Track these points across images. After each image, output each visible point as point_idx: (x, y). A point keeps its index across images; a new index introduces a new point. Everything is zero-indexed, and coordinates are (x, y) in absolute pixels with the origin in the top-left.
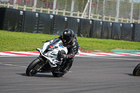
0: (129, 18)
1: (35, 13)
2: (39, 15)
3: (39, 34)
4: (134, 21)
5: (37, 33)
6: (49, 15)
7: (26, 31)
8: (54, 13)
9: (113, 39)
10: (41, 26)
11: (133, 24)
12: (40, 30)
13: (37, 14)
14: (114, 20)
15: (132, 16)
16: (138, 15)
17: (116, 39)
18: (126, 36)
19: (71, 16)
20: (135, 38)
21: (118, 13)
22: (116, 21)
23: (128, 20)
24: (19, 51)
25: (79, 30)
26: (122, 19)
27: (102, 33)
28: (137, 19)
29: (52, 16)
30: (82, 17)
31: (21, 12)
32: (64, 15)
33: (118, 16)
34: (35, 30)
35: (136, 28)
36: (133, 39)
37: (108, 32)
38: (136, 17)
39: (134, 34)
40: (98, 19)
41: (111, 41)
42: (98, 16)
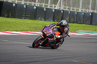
0: (89, 9)
1: (24, 5)
2: (26, 6)
3: (26, 20)
4: (92, 11)
5: (25, 19)
6: (33, 6)
7: (17, 18)
8: (36, 5)
9: (78, 23)
10: (28, 14)
11: (91, 13)
12: (27, 17)
13: (25, 6)
14: (78, 10)
15: (90, 8)
16: (95, 7)
17: (80, 24)
18: (86, 21)
19: (49, 7)
20: (93, 23)
21: (81, 6)
22: (80, 11)
23: (88, 10)
24: (12, 31)
25: (54, 17)
26: (84, 10)
27: (70, 19)
28: (94, 10)
29: (35, 7)
30: (56, 8)
31: (14, 4)
32: (43, 7)
33: (81, 8)
34: (23, 17)
35: (93, 16)
36: (91, 24)
37: (74, 19)
38: (93, 8)
39: (91, 20)
40: (67, 10)
41: (76, 24)
42: (67, 7)
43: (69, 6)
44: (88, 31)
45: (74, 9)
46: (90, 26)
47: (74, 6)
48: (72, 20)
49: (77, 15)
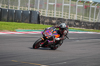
4: (31, 9)
9: (16, 22)
11: (31, 11)
14: (17, 8)
16: (34, 5)
17: (18, 22)
18: (25, 19)
21: (19, 4)
22: (18, 9)
23: (27, 8)
26: (23, 8)
27: (8, 18)
28: (33, 8)
33: (19, 6)
35: (32, 14)
36: (30, 22)
37: (13, 17)
38: (32, 6)
39: (30, 18)
40: (5, 8)
41: (14, 23)
42: (5, 5)
43: (7, 4)
44: (27, 30)
45: (12, 8)
46: (29, 24)
47: (12, 5)
48: (10, 19)
49: (15, 13)
